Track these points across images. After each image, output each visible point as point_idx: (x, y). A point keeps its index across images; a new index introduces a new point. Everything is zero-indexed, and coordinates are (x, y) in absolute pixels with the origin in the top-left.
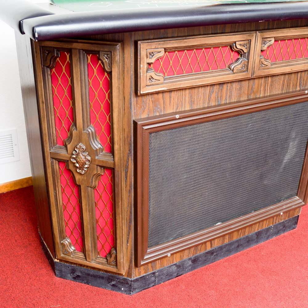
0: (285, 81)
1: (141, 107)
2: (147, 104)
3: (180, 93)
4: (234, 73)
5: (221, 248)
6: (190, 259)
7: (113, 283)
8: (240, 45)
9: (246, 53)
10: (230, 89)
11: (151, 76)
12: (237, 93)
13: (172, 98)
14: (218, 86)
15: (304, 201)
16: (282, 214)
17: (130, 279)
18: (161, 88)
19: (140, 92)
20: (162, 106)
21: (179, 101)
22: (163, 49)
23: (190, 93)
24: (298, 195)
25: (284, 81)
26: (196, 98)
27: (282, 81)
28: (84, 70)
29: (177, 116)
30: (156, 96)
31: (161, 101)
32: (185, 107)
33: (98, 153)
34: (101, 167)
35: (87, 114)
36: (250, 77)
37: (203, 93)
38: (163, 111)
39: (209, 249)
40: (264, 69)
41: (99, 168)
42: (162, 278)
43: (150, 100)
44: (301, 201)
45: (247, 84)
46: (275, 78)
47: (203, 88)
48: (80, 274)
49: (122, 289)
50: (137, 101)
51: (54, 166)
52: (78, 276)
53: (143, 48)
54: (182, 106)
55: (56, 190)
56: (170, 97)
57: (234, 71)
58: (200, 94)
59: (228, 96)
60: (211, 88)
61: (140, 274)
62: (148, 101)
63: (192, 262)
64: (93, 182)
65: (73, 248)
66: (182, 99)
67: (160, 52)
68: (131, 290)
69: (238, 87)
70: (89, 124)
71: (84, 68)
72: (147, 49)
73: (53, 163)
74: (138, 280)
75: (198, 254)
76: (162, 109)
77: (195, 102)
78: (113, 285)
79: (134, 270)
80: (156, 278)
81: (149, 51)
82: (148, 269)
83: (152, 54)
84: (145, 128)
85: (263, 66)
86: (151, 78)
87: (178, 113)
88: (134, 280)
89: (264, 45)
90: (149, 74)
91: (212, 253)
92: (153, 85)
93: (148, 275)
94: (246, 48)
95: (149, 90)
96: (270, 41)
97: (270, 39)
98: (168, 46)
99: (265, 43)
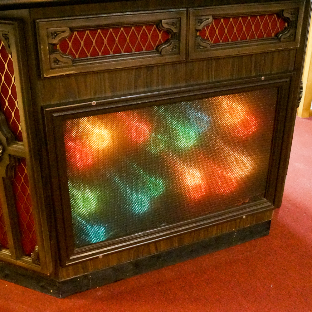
4: (162, 56)
5: (169, 253)
6: (131, 263)
7: (42, 284)
8: (167, 24)
9: (176, 33)
11: (55, 58)
13: (88, 83)
15: (274, 204)
16: (244, 217)
17: (57, 281)
18: (70, 71)
19: (43, 76)
22: (68, 29)
24: (266, 197)
25: (233, 65)
29: (94, 103)
36: (184, 61)
39: (154, 252)
40: (202, 51)
42: (97, 282)
44: (270, 204)
48: (9, 273)
49: (51, 291)
53: (42, 27)
57: (162, 53)
60: (137, 72)
61: (68, 276)
63: (134, 266)
67: (64, 32)
68: (60, 293)
72: (47, 28)
74: (67, 283)
75: (141, 258)
78: (42, 286)
80: (90, 281)
81: (52, 29)
83: (55, 34)
84: (55, 115)
85: (201, 47)
86: (56, 61)
87: (94, 99)
88: (62, 282)
89: (199, 24)
90: (53, 56)
91: (158, 257)
92: (59, 68)
93: (79, 277)
94: (176, 28)
95: (54, 73)
96: (207, 19)
97: (207, 17)
98: (75, 24)
99: (201, 21)
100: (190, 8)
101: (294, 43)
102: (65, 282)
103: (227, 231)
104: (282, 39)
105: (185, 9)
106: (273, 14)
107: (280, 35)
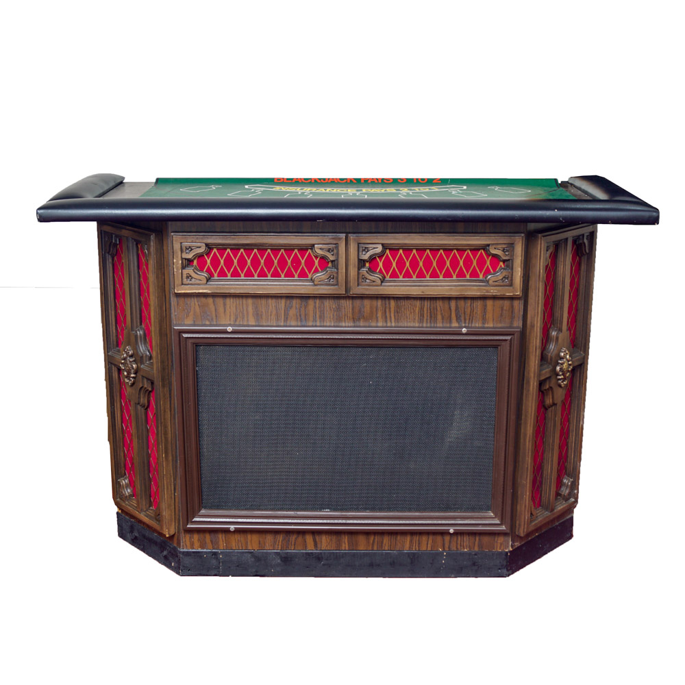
0: (425, 309)
1: (184, 310)
2: (192, 309)
3: (238, 301)
4: (315, 285)
5: (335, 556)
6: (277, 553)
8: (322, 249)
9: (332, 260)
10: (320, 307)
11: (188, 273)
12: (333, 315)
13: (228, 307)
14: (298, 301)
16: (452, 531)
18: (203, 289)
19: (174, 291)
20: (214, 313)
21: (239, 311)
22: (204, 245)
23: (253, 303)
25: (422, 309)
26: (264, 311)
27: (417, 308)
28: (133, 261)
29: (230, 329)
30: (203, 300)
31: (212, 307)
32: (248, 320)
33: (144, 361)
34: (148, 379)
35: (136, 312)
36: (345, 294)
37: (276, 307)
38: (215, 320)
39: (311, 548)
41: (145, 380)
42: (229, 567)
43: (196, 303)
44: (498, 522)
45: (351, 305)
46: (403, 303)
47: (274, 300)
48: (137, 535)
50: (178, 302)
51: (112, 373)
52: (136, 537)
53: (176, 241)
54: (243, 318)
55: (114, 405)
56: (225, 304)
57: (316, 283)
58: (270, 306)
59: (318, 316)
60: (288, 302)
61: (192, 546)
62: (192, 304)
63: (281, 560)
64: (142, 399)
65: (129, 491)
66: (243, 308)
67: (199, 247)
68: (180, 568)
69: (334, 307)
70: (139, 324)
71: (133, 256)
72: (182, 243)
73: (112, 370)
74: (191, 555)
75: (292, 550)
76: (214, 317)
77: (264, 317)
79: (183, 535)
80: (220, 563)
81: (185, 244)
82: (206, 543)
83: (190, 249)
84: (185, 335)
85: (368, 281)
86: (189, 277)
87: (230, 325)
88: (184, 552)
89: (364, 253)
90: (185, 272)
91: (318, 558)
92: (191, 284)
93: (206, 552)
94: (333, 255)
95: (186, 290)
96: (374, 248)
97: (374, 246)
98: (210, 241)
99: (366, 250)
100: (350, 233)
101: (511, 288)
102: (187, 554)
103: (429, 549)
104: (491, 282)
105: (345, 235)
106: (479, 250)
107: (489, 277)
